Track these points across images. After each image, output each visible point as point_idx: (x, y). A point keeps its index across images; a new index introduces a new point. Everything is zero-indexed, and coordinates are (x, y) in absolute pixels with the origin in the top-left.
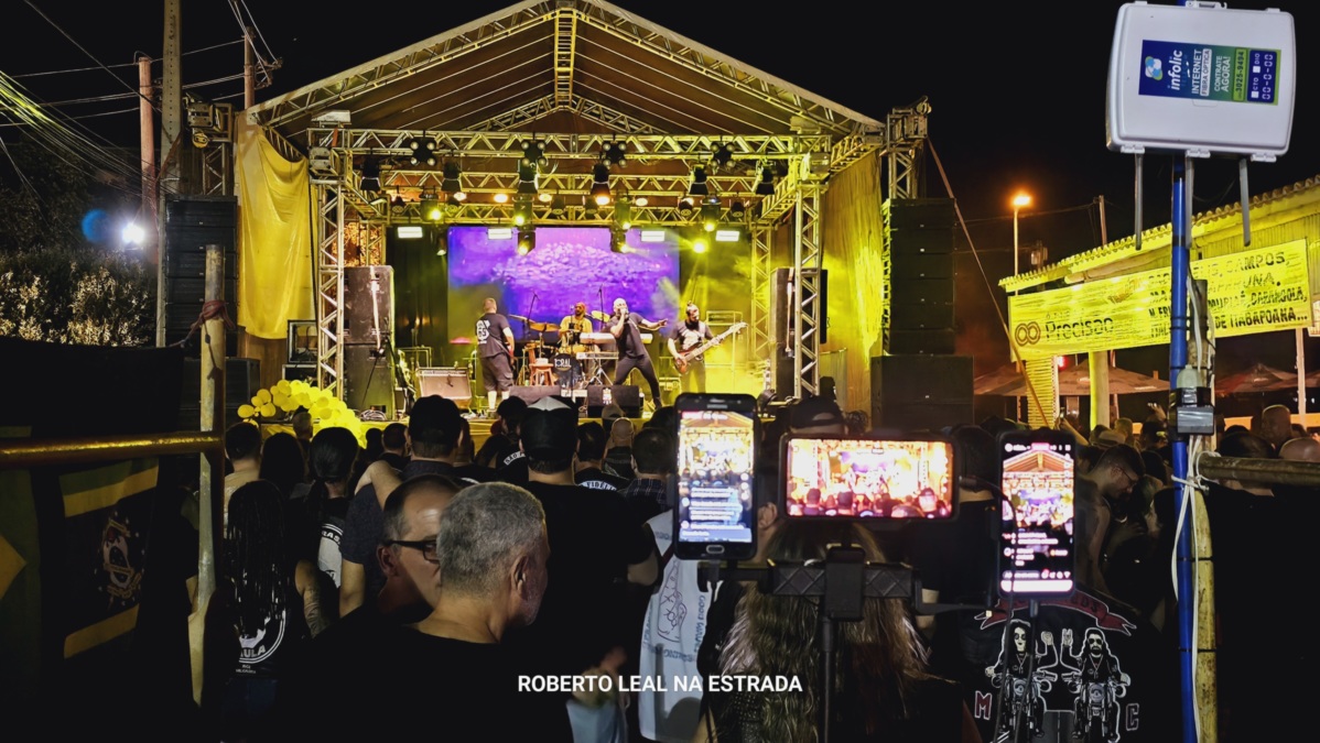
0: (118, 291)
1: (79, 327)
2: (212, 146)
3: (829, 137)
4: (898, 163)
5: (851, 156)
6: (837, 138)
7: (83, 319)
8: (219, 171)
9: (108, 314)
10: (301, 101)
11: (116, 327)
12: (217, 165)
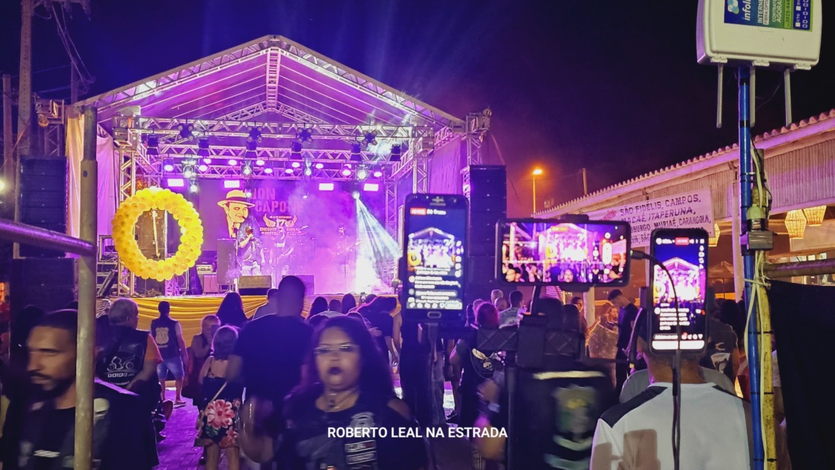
2: (51, 126)
3: (432, 129)
4: (473, 145)
5: (445, 140)
6: (437, 129)
8: (56, 141)
12: (54, 138)
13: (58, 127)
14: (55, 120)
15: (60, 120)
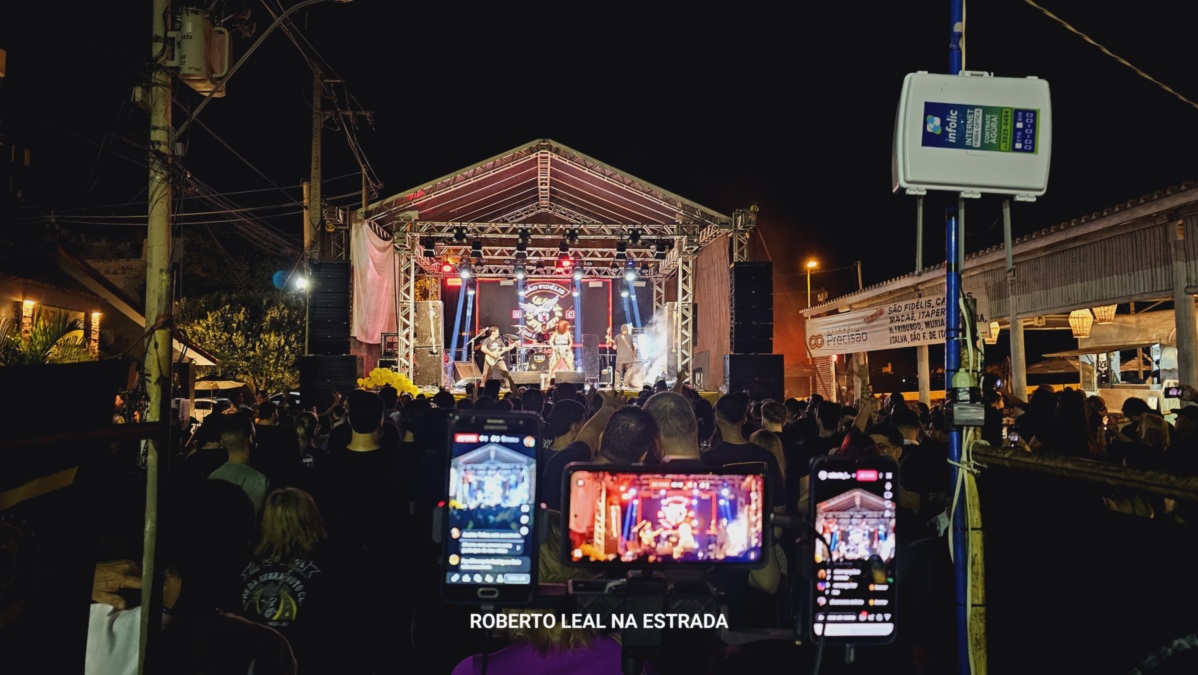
0: (289, 316)
1: (267, 336)
2: (337, 231)
3: (698, 226)
4: (739, 241)
5: (712, 237)
6: (704, 226)
7: (269, 332)
8: (342, 246)
9: (284, 329)
10: (389, 205)
11: (288, 337)
12: (340, 242)
13: (343, 232)
14: (341, 225)
15: (345, 225)
